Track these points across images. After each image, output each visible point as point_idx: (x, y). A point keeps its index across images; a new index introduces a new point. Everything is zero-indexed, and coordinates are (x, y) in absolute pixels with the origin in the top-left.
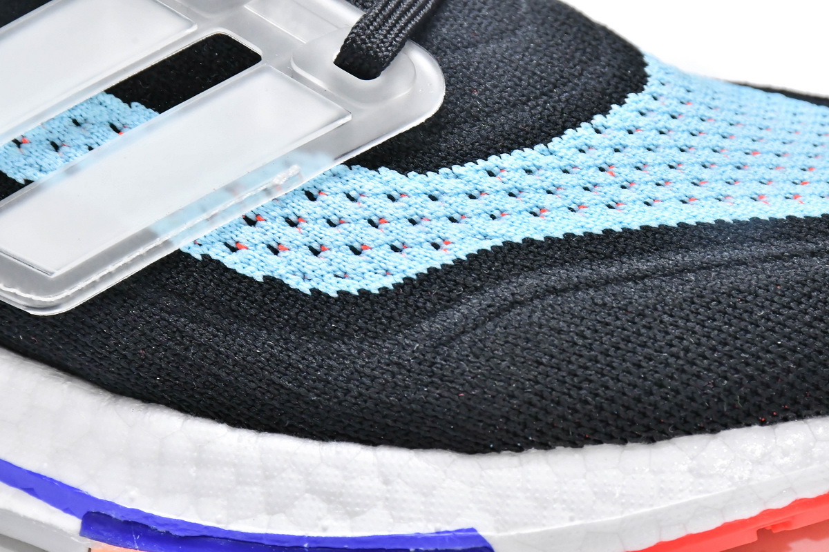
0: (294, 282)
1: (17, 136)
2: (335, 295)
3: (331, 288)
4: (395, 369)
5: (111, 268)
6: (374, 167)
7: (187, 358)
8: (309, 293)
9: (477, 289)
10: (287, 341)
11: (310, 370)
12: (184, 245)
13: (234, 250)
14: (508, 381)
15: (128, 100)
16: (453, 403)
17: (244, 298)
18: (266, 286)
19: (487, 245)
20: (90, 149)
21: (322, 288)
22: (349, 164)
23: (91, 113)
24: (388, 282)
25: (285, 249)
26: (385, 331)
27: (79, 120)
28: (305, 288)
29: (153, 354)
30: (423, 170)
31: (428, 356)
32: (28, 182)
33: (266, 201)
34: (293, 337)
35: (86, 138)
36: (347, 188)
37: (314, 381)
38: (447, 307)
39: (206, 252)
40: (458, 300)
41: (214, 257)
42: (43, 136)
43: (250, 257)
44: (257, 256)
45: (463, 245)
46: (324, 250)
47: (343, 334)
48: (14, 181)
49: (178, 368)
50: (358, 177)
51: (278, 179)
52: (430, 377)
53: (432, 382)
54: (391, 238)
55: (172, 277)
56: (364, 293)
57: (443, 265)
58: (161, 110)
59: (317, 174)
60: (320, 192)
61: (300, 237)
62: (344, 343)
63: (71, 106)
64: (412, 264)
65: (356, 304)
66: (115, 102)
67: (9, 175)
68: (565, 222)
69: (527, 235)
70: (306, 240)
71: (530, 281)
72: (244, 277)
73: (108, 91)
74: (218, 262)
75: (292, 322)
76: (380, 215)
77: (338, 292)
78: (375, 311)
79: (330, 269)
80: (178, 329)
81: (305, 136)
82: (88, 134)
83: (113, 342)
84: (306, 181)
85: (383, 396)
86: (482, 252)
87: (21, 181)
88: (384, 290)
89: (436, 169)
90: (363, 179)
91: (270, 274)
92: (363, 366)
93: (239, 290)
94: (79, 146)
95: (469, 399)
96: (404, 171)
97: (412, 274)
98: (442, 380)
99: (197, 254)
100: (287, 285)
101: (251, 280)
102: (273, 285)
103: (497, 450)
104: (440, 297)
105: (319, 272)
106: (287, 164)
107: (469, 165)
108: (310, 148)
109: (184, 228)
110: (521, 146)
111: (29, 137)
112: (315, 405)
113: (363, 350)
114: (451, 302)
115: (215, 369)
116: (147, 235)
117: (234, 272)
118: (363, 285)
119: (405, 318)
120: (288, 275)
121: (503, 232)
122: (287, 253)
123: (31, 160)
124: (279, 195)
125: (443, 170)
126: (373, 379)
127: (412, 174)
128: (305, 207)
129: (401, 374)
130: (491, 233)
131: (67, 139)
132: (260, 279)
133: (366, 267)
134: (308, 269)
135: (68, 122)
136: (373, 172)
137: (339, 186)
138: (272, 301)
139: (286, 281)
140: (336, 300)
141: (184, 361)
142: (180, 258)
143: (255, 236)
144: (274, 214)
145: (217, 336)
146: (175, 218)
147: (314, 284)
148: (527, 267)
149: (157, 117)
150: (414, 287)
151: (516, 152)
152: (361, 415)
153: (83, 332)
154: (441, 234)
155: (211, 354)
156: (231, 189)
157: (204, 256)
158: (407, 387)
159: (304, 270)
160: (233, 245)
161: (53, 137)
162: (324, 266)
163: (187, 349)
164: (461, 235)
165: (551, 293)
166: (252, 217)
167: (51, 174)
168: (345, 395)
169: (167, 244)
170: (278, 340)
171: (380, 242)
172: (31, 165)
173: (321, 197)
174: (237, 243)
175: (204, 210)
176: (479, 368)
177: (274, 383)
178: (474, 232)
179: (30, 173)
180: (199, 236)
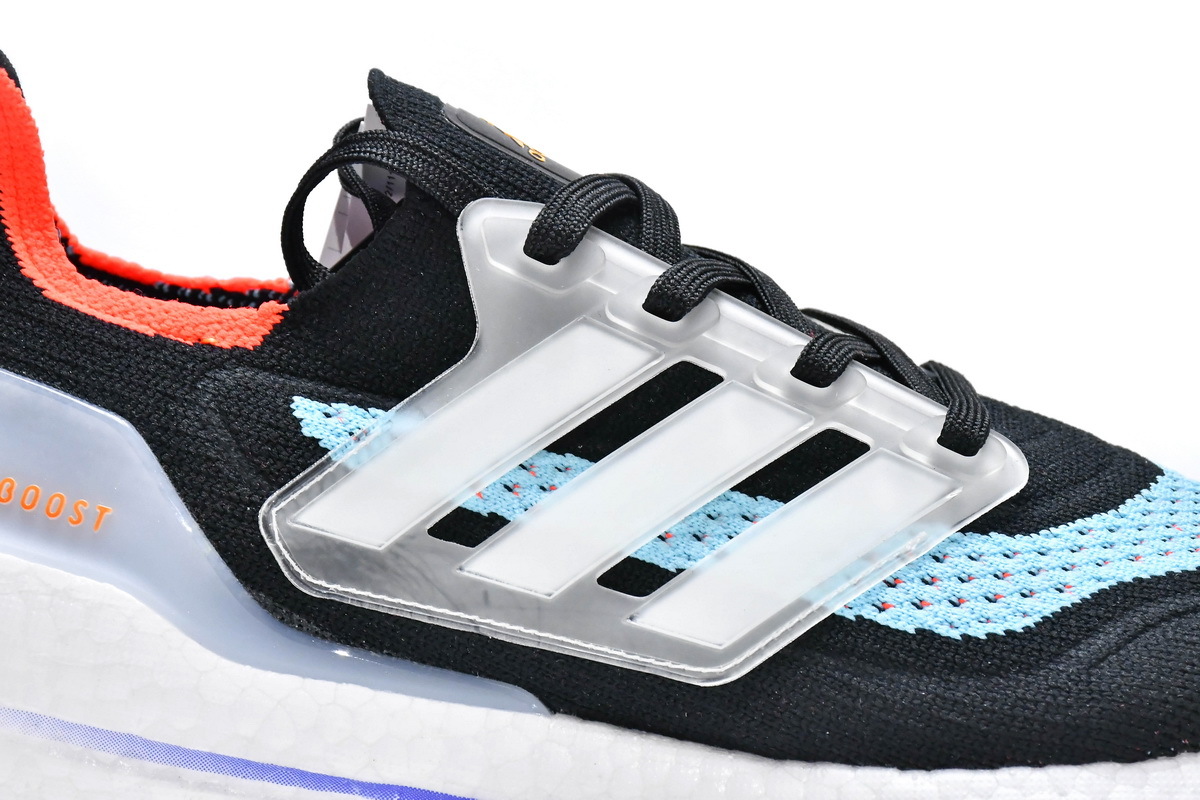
0: (943, 630)
1: (661, 532)
2: (984, 637)
3: (980, 632)
4: (1056, 692)
5: (775, 635)
6: (985, 532)
7: (855, 709)
8: (960, 638)
9: (1109, 619)
10: (947, 681)
11: (976, 704)
12: (837, 609)
13: (881, 610)
14: (1160, 689)
15: (753, 494)
16: (1114, 714)
17: (901, 649)
18: (919, 637)
19: (1105, 585)
20: (731, 537)
21: (971, 632)
22: (964, 531)
23: (723, 508)
24: (1030, 622)
25: (928, 605)
26: (1037, 662)
27: (713, 514)
28: (955, 634)
29: (822, 710)
30: (1027, 533)
31: (1083, 677)
32: (680, 571)
33: (902, 566)
34: (953, 678)
35: (724, 528)
36: (967, 550)
37: (981, 713)
38: (1088, 637)
39: (858, 613)
40: (1095, 630)
41: (866, 617)
42: (685, 528)
43: (899, 614)
44: (905, 611)
45: (1082, 588)
46: (963, 602)
47: (999, 668)
48: (667, 571)
49: (846, 720)
50: (974, 541)
51: (909, 545)
52: (1090, 694)
53: (1093, 698)
54: (1018, 587)
55: (831, 637)
56: (1009, 633)
57: (1073, 604)
58: (785, 500)
59: (939, 541)
60: (944, 556)
61: (939, 593)
62: (1001, 677)
63: (705, 503)
64: (1045, 605)
65: (1006, 643)
66: (742, 498)
67: (662, 566)
68: (1162, 564)
69: (1135, 575)
70: (945, 595)
71: (1152, 610)
72: (897, 631)
73: (733, 489)
74: (871, 621)
75: (949, 664)
76: (1003, 570)
77: (987, 635)
78: (1024, 647)
79: (973, 616)
80: (844, 684)
81: (923, 509)
82: (725, 525)
83: (784, 701)
84: (932, 546)
85: (1048, 717)
86: (1102, 591)
87: (673, 570)
88: (1027, 629)
89: (1037, 531)
90: (977, 542)
91: (920, 626)
92: (1024, 694)
93: (895, 643)
94: (720, 536)
95: (1129, 709)
96: (1011, 534)
97: (1047, 613)
98: (1100, 695)
99: (850, 615)
100: (939, 635)
101: (905, 633)
102: (925, 635)
103: (1154, 756)
104: (1079, 628)
105: (964, 620)
106: (912, 534)
107: (1062, 527)
108: (928, 520)
109: (835, 593)
110: (1098, 512)
111: (674, 531)
112: (985, 735)
113: (1021, 681)
114: (1092, 631)
115: (883, 715)
116: (801, 604)
117: (888, 627)
118: (1008, 626)
119: (1053, 649)
120: (937, 626)
121: (1113, 574)
122: (931, 607)
123: (679, 551)
124: (912, 560)
125: (1042, 532)
126: (1036, 703)
127: (1018, 536)
128: (936, 569)
129: (1061, 695)
130: (1104, 577)
131: (708, 530)
132: (912, 631)
133: (1005, 612)
134: (953, 618)
135: (703, 517)
136: (986, 536)
137: (959, 550)
138: (928, 649)
139: (936, 631)
140: (986, 641)
141: (852, 713)
142: (834, 619)
143: (900, 595)
144: (911, 576)
145: (882, 685)
146: (824, 587)
147: (962, 630)
148: (1145, 598)
149: (783, 507)
150: (1053, 623)
151: (1095, 516)
152: (1028, 737)
153: (752, 697)
154: (1061, 581)
155: (879, 702)
156: (869, 558)
157: (857, 617)
158: (1069, 707)
159: (950, 620)
160: (880, 605)
161: (694, 530)
162: (968, 614)
163: (855, 700)
164: (1080, 580)
165: (1175, 616)
166: (891, 581)
167: (700, 562)
168: (1012, 721)
169: (822, 609)
170: (939, 683)
171: (1011, 590)
172: (679, 556)
173: (948, 560)
174: (883, 603)
175: (848, 578)
176: (1133, 681)
177: (943, 720)
178: (1089, 577)
179: (681, 563)
180: (849, 600)
